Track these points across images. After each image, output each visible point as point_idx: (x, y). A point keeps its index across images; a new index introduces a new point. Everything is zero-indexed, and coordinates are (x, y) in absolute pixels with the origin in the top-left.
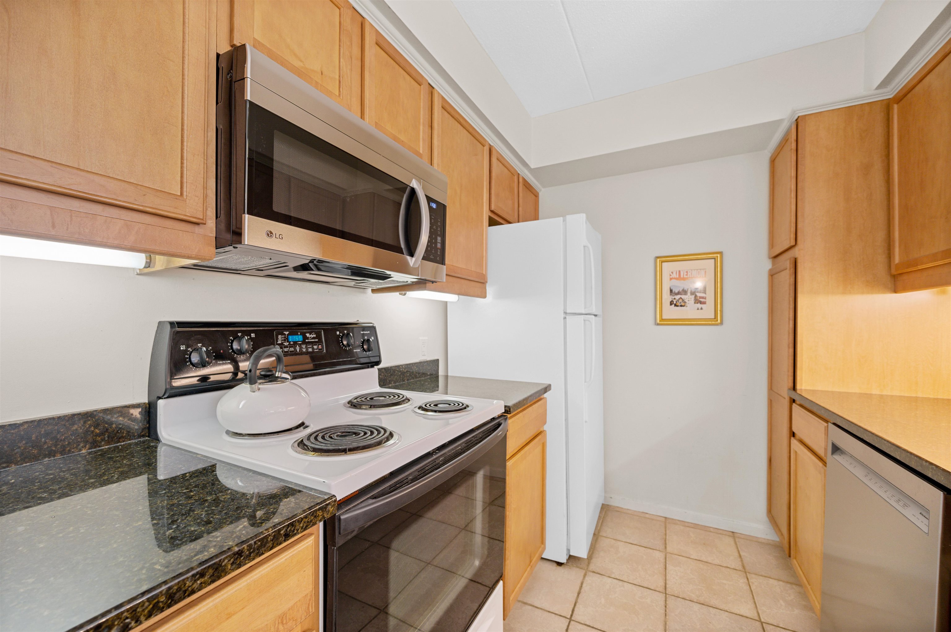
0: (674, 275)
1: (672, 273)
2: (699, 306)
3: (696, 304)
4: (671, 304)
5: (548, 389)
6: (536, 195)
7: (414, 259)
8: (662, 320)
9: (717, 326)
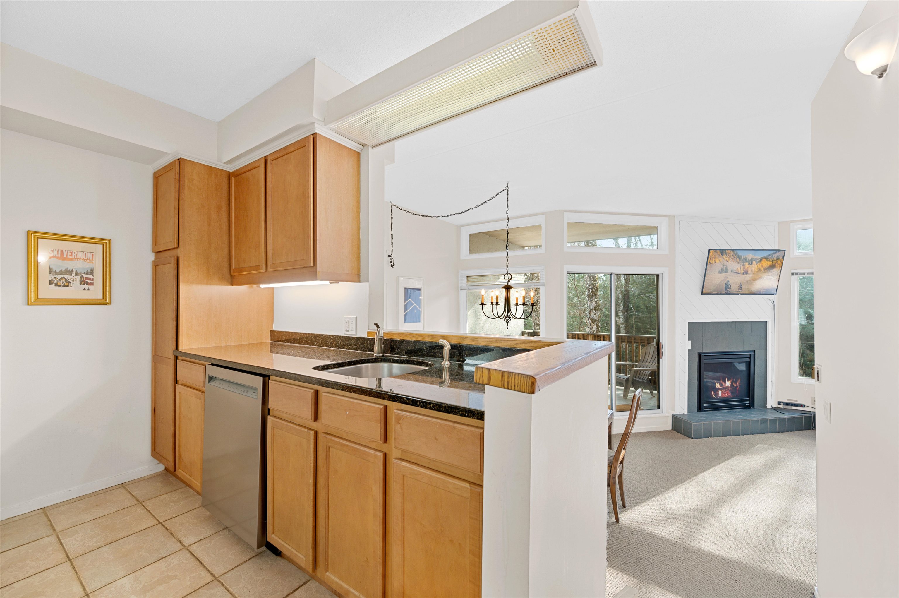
0: (54, 254)
1: (51, 251)
2: (86, 286)
3: (82, 285)
4: (50, 284)
8: (37, 298)
9: (106, 306)
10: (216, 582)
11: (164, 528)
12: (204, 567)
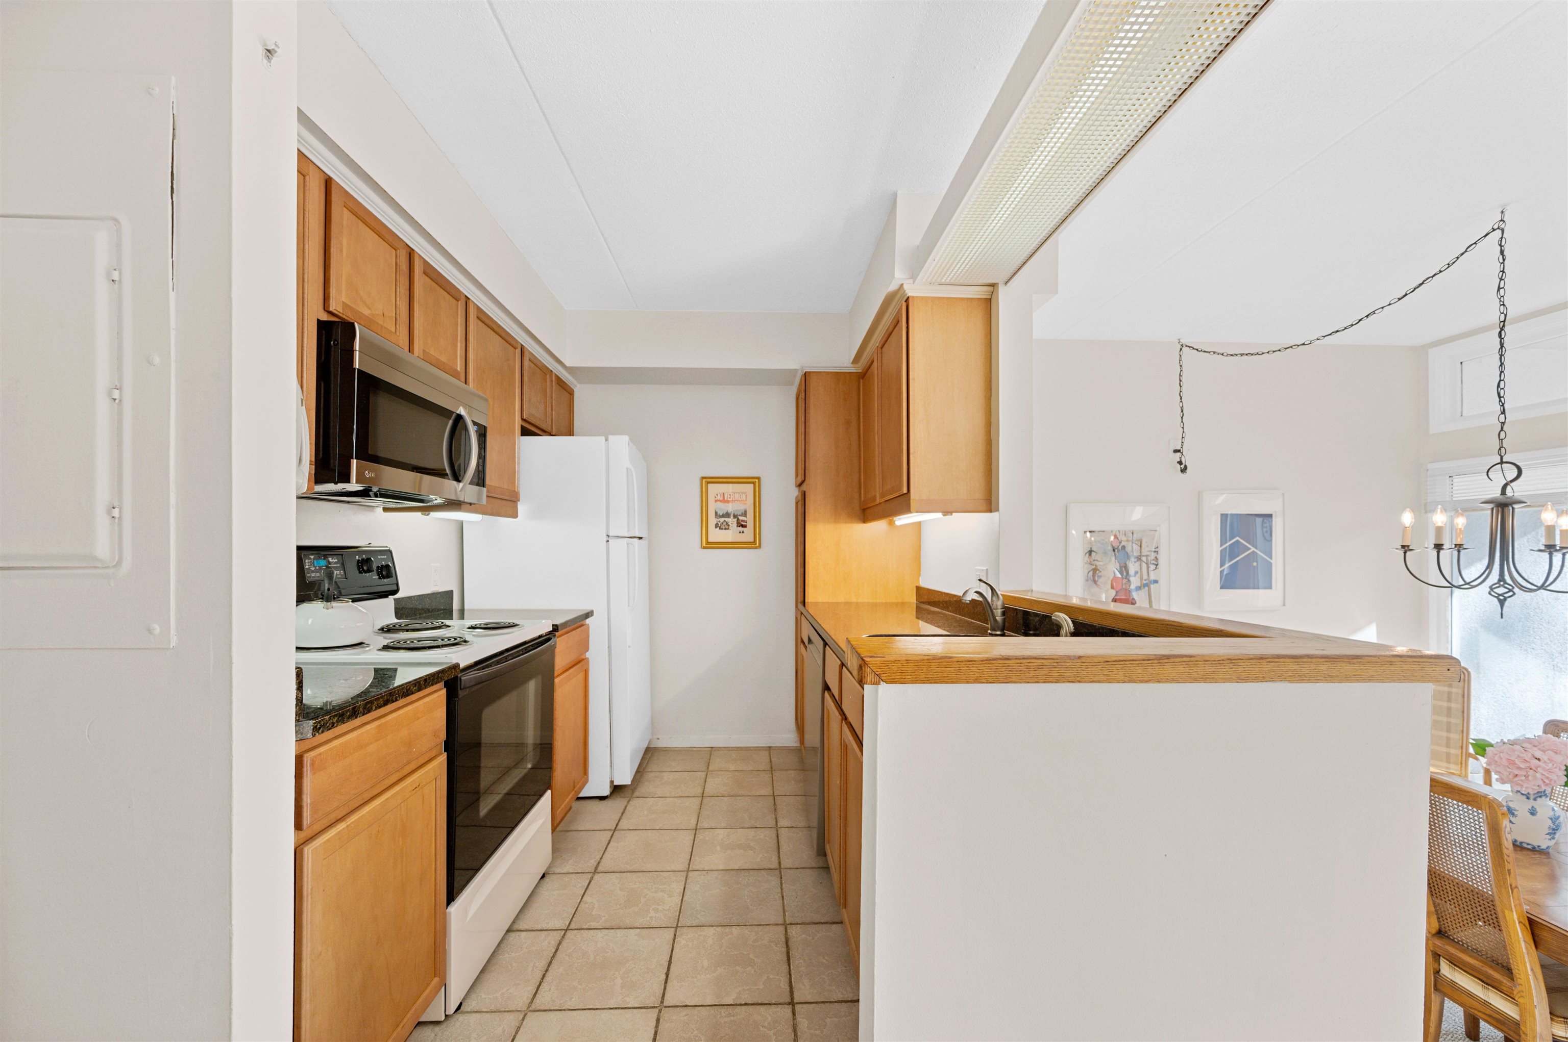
0: (719, 498)
1: (717, 495)
2: (741, 529)
3: (739, 528)
4: (716, 527)
5: (590, 614)
6: (571, 393)
7: (461, 485)
8: (708, 543)
9: (756, 550)
10: (777, 872)
11: (773, 802)
12: (779, 853)
